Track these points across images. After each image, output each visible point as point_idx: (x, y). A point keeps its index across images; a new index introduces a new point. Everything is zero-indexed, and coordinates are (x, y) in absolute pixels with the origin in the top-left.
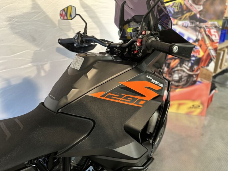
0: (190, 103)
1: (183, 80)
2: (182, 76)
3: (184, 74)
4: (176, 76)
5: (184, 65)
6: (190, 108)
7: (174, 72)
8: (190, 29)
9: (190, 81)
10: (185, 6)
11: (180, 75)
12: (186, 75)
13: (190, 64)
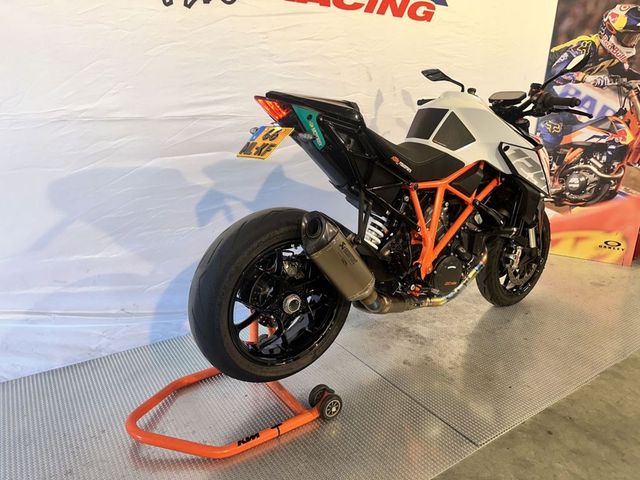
1: (588, 189)
2: (587, 180)
4: (574, 182)
5: (592, 160)
7: (571, 173)
8: (608, 90)
9: (603, 192)
10: (601, 48)
11: (583, 179)
13: (604, 158)
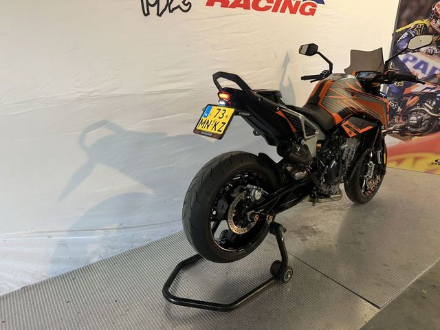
0: (432, 158)
1: (423, 124)
2: (422, 118)
3: (425, 117)
4: (413, 119)
5: (425, 104)
6: (432, 163)
7: (411, 113)
8: (436, 56)
10: (430, 28)
11: (419, 117)
12: (429, 117)
13: (434, 103)
